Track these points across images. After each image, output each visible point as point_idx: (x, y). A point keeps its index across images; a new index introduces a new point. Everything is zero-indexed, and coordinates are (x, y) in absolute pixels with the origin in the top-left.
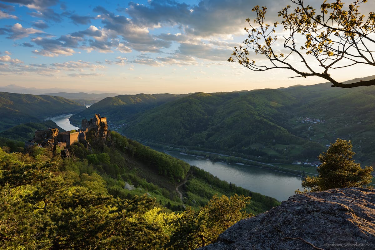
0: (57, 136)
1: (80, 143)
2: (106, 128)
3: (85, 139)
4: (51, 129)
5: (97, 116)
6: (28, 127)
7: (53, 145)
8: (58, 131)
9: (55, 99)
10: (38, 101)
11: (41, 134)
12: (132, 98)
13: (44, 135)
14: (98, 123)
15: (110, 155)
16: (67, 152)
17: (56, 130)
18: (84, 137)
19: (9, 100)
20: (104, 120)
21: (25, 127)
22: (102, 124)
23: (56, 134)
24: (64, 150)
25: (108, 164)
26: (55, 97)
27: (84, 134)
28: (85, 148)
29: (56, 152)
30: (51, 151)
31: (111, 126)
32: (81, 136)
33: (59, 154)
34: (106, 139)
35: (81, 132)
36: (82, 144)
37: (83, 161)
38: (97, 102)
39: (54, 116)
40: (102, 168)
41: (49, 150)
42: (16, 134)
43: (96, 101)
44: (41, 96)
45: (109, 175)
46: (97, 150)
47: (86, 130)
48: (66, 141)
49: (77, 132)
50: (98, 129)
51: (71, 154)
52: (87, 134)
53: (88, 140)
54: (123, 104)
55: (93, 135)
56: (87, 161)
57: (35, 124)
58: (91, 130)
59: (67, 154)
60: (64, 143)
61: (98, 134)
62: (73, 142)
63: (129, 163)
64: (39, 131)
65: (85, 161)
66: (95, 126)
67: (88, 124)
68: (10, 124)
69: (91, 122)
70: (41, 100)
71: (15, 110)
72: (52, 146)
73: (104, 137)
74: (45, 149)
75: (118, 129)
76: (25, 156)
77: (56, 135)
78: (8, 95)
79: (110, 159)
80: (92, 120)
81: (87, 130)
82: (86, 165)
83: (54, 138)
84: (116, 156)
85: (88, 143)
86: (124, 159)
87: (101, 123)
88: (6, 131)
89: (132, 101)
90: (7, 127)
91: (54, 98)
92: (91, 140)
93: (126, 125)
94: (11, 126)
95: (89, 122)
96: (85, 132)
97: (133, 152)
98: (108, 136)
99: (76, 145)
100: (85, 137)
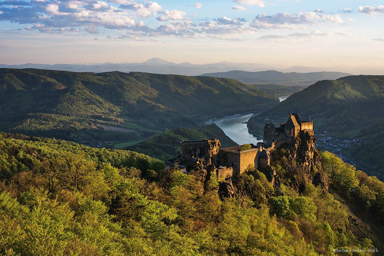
0: (218, 155)
1: (258, 172)
2: (311, 145)
3: (269, 164)
4: (207, 141)
5: (293, 118)
6: (177, 135)
7: (206, 171)
8: (219, 145)
9: (223, 83)
10: (194, 88)
11: (191, 148)
12: (376, 82)
13: (195, 150)
14: (296, 133)
15: (316, 203)
16: (231, 186)
17: (215, 143)
18: (267, 159)
19: (149, 88)
20: (308, 127)
21: (173, 135)
22: (304, 135)
23: (215, 150)
24: (225, 181)
25: (310, 221)
26: (223, 80)
27: (268, 153)
28: (267, 182)
29: (211, 185)
30: (201, 181)
31: (327, 141)
32: (261, 157)
33: (214, 188)
34: (311, 166)
35: (261, 150)
36: (262, 173)
37: (260, 207)
38: (302, 90)
39: (219, 117)
40: (297, 227)
41: (197, 180)
42: (159, 147)
43: (299, 87)
44: (198, 78)
45: (310, 244)
46: (292, 189)
47: (271, 146)
48: (233, 165)
49: (254, 149)
50: (296, 145)
51: (238, 192)
52: (272, 153)
53: (275, 166)
54: (355, 96)
55: (284, 158)
56: (267, 210)
57: (188, 130)
58: (282, 146)
59: (229, 191)
60: (229, 168)
61: (295, 155)
62: (246, 168)
63: (357, 225)
64: (187, 144)
65: (262, 208)
66: (290, 139)
67: (277, 134)
68: (150, 130)
69: (281, 130)
70: (198, 85)
71: (158, 104)
72: (203, 172)
73: (307, 164)
74: (191, 177)
75: (343, 149)
76: (150, 186)
77: (215, 153)
78: (147, 77)
79: (315, 211)
80: (283, 126)
81: (273, 146)
82: (265, 217)
83: (212, 158)
84: (329, 207)
85: (275, 174)
86: (346, 214)
87: (301, 132)
88: (144, 143)
89: (375, 90)
90: (146, 135)
91: (220, 82)
92: (280, 167)
93: (358, 142)
94: (153, 134)
95: (277, 129)
96: (269, 149)
97: (368, 202)
98: (315, 162)
99: (251, 176)
100: (269, 160)
